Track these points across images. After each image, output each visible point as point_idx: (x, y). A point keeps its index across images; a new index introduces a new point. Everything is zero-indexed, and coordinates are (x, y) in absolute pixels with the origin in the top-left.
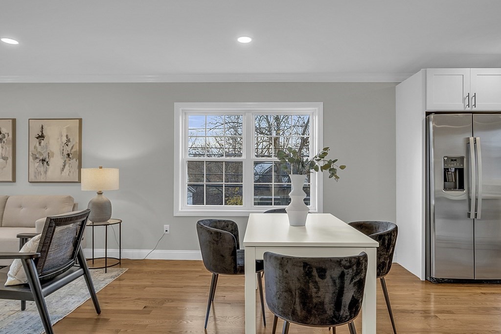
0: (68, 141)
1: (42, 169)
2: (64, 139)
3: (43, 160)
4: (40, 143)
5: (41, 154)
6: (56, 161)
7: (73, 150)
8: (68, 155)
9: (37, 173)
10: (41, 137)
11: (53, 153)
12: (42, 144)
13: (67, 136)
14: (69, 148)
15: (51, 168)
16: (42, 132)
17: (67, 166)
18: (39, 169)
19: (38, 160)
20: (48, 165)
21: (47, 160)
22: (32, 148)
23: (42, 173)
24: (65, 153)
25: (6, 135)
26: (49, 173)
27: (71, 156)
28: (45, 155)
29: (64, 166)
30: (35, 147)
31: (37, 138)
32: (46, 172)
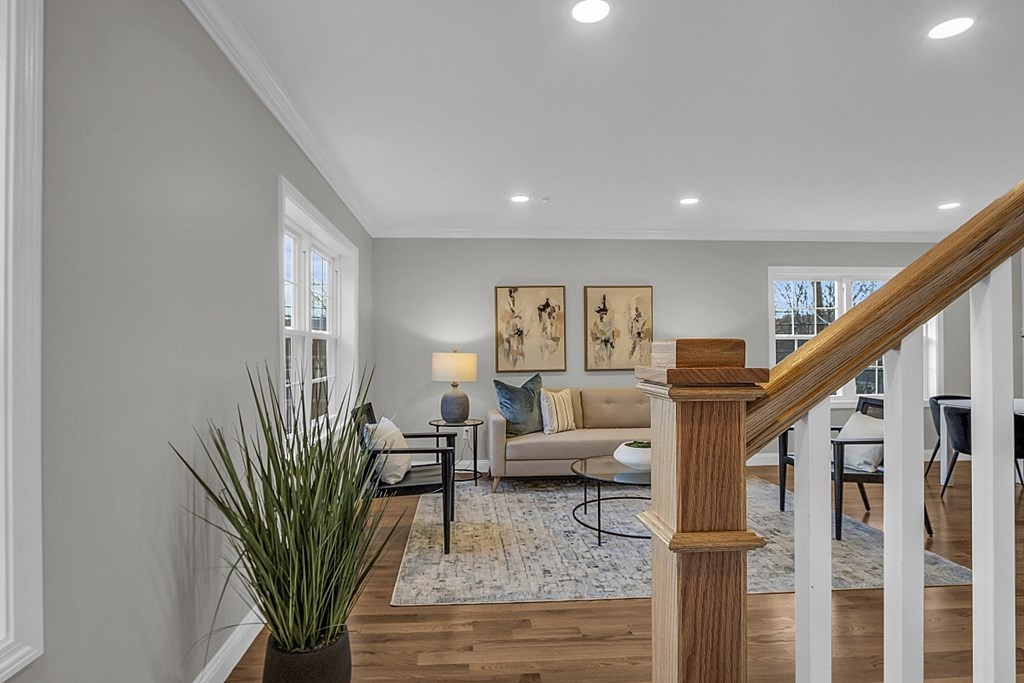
0: (639, 315)
1: (605, 353)
2: (634, 313)
3: (606, 341)
4: (601, 319)
5: (603, 333)
6: (624, 343)
7: (645, 328)
8: (639, 334)
9: (600, 358)
10: (603, 310)
11: (619, 332)
12: (604, 320)
13: (637, 309)
14: (640, 325)
15: (616, 352)
16: (604, 303)
17: (637, 348)
18: (601, 353)
19: (599, 341)
20: (613, 347)
21: (611, 341)
22: (590, 326)
23: (605, 358)
24: (635, 331)
25: (557, 309)
26: (614, 358)
27: (642, 335)
28: (609, 334)
29: (634, 348)
30: (595, 324)
31: (598, 312)
32: (610, 357)
